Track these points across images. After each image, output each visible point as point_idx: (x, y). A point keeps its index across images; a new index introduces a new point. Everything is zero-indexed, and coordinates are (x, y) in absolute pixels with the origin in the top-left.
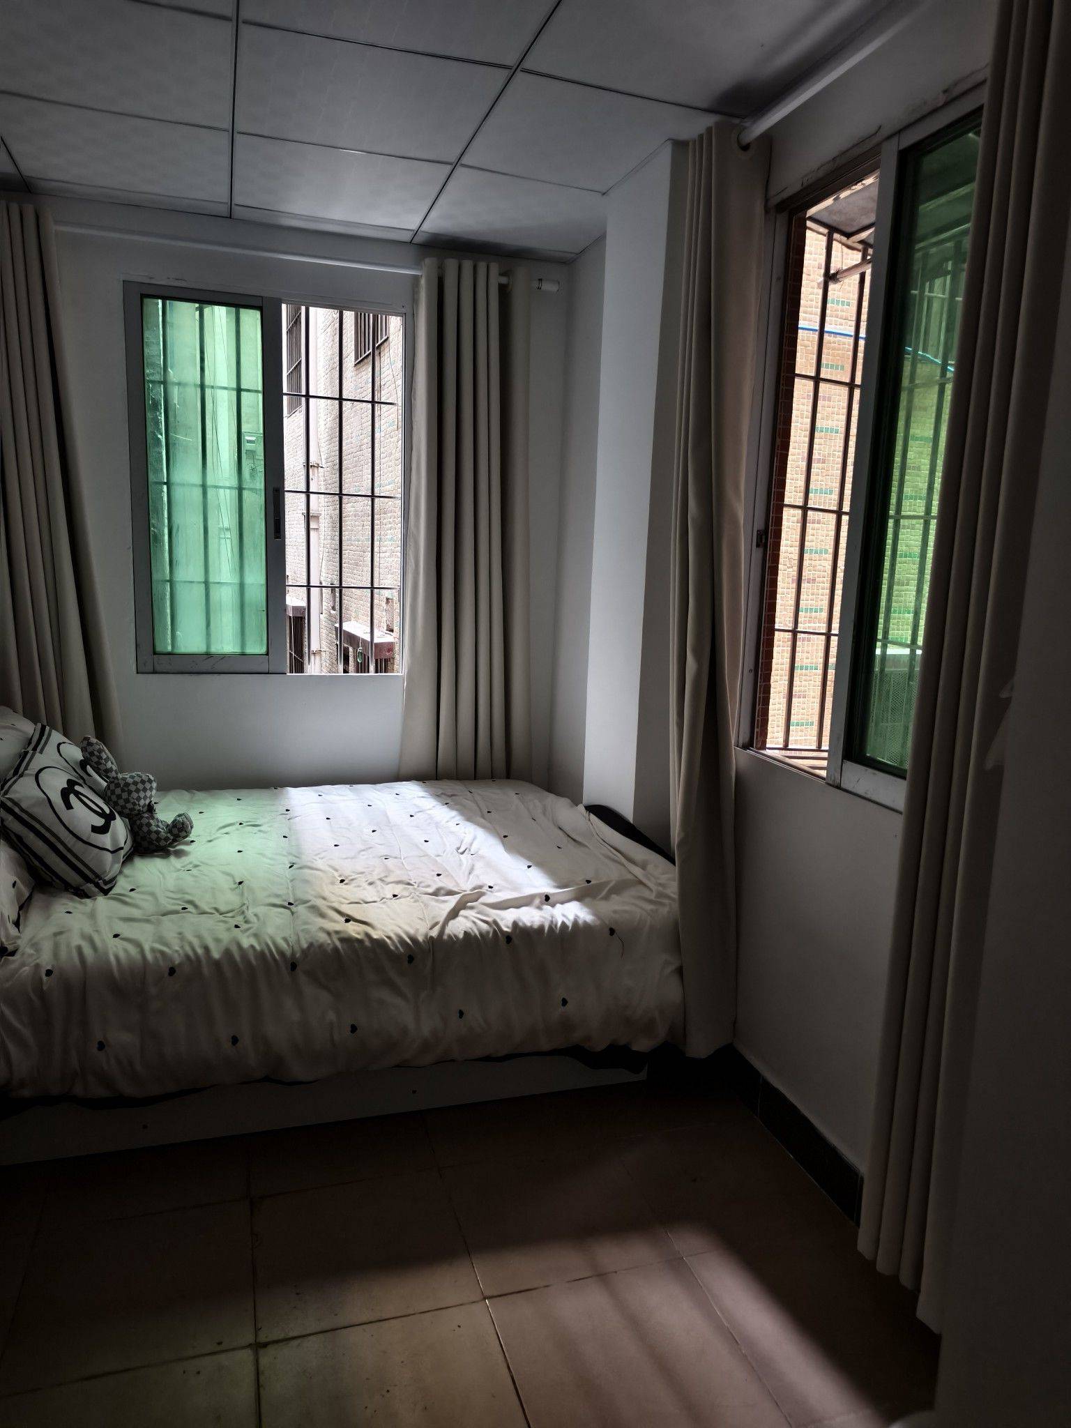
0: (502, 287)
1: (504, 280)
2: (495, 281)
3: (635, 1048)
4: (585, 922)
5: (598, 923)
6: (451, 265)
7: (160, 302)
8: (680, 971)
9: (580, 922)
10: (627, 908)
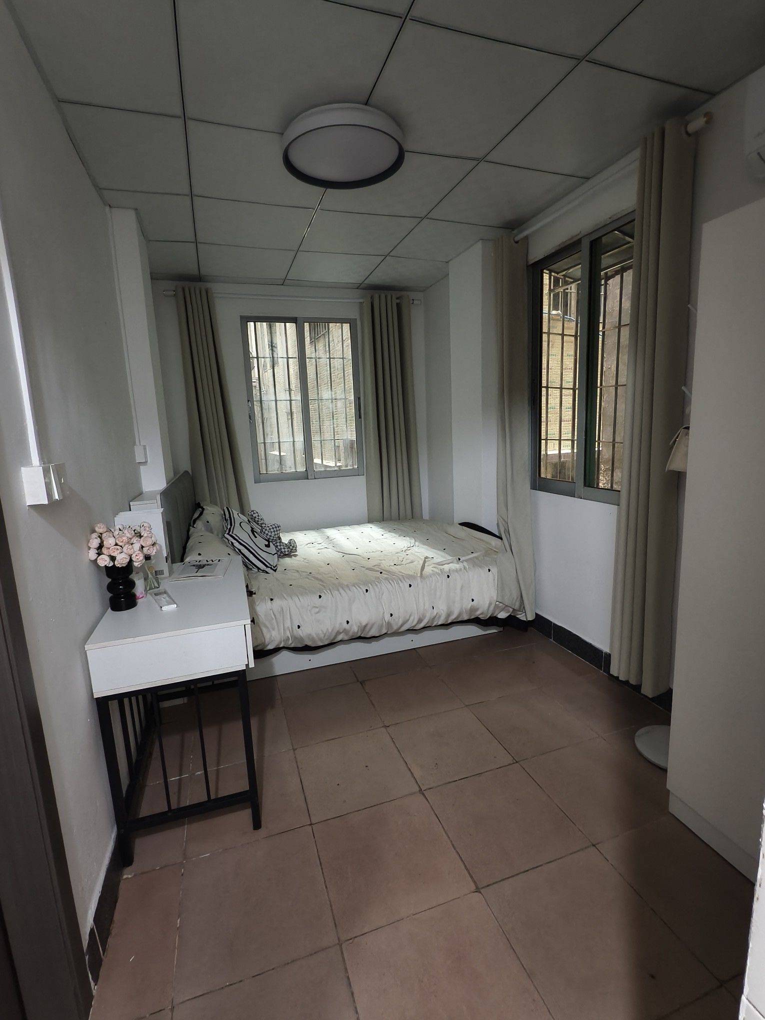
0: (398, 304)
1: (398, 301)
2: (395, 301)
3: (499, 617)
6: (376, 296)
7: (252, 324)
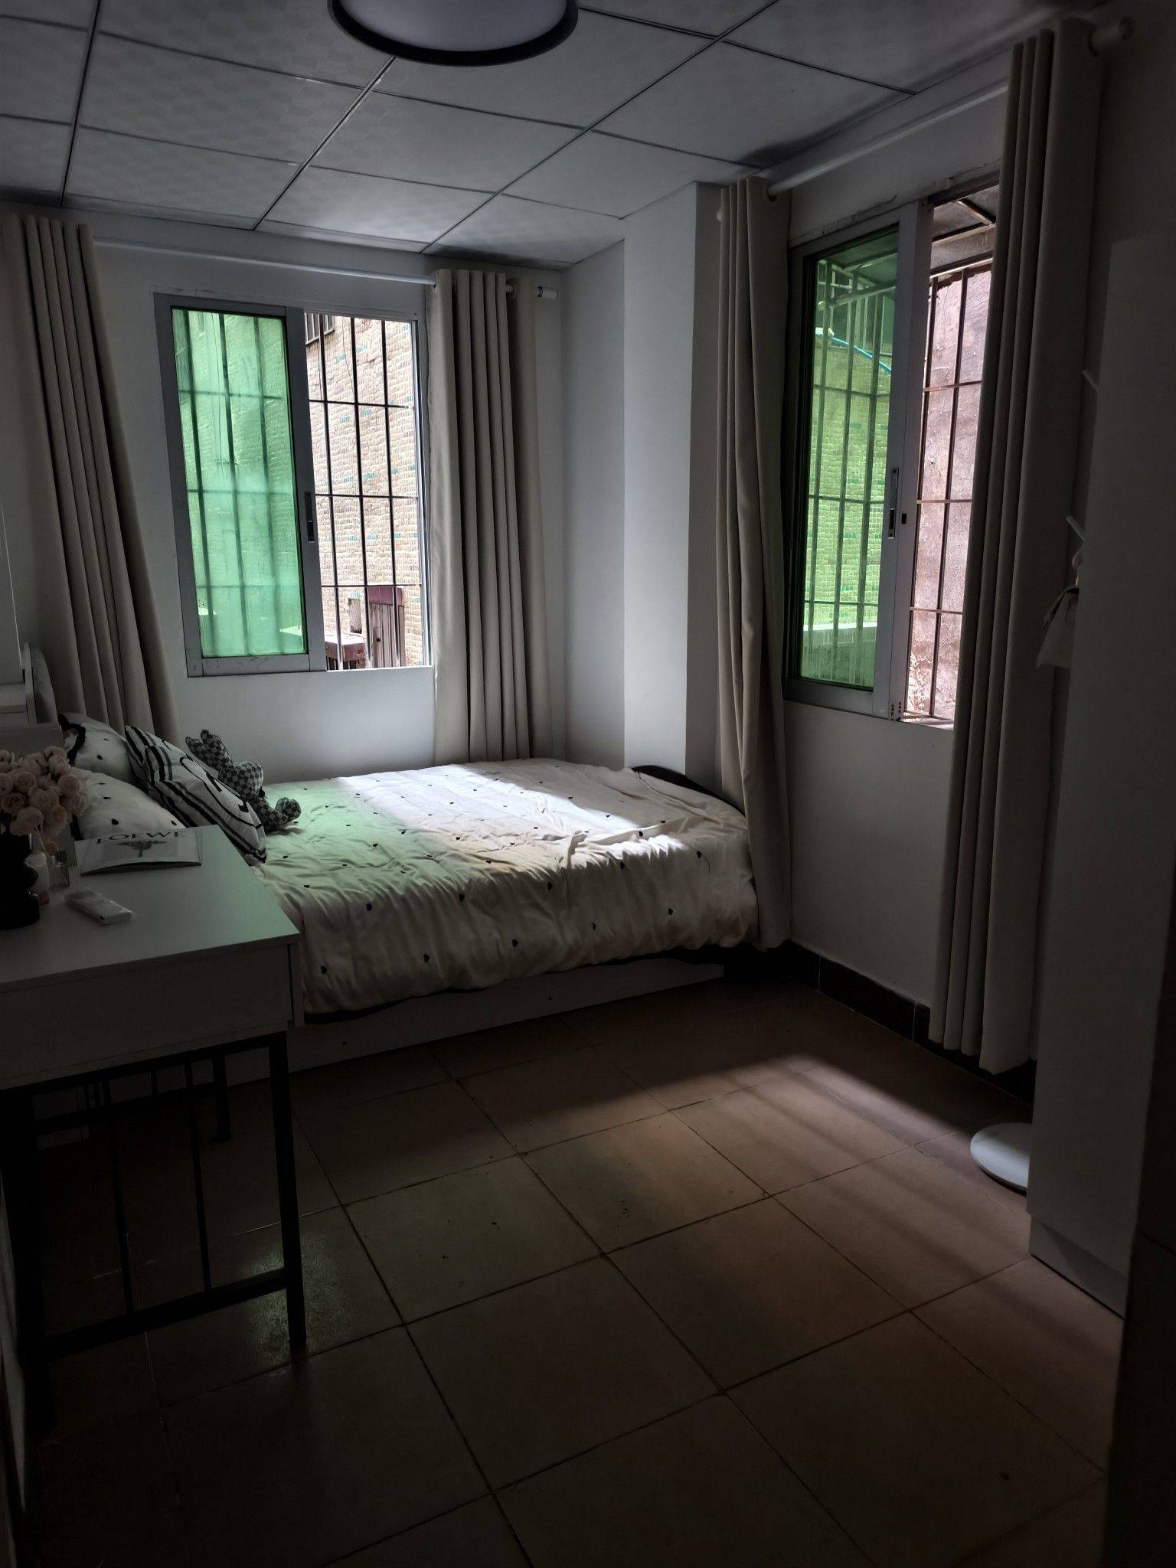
0: (508, 295)
1: (509, 288)
2: (504, 289)
3: (723, 945)
4: (677, 849)
5: (687, 848)
6: (463, 275)
8: (753, 882)
9: (674, 849)
10: (705, 836)
